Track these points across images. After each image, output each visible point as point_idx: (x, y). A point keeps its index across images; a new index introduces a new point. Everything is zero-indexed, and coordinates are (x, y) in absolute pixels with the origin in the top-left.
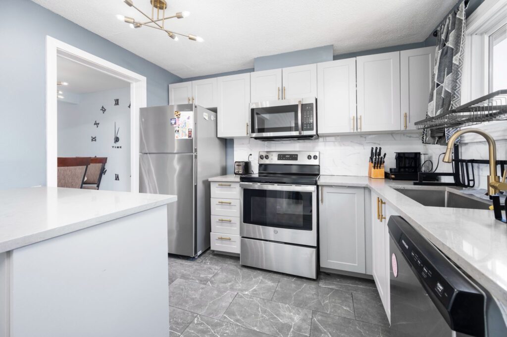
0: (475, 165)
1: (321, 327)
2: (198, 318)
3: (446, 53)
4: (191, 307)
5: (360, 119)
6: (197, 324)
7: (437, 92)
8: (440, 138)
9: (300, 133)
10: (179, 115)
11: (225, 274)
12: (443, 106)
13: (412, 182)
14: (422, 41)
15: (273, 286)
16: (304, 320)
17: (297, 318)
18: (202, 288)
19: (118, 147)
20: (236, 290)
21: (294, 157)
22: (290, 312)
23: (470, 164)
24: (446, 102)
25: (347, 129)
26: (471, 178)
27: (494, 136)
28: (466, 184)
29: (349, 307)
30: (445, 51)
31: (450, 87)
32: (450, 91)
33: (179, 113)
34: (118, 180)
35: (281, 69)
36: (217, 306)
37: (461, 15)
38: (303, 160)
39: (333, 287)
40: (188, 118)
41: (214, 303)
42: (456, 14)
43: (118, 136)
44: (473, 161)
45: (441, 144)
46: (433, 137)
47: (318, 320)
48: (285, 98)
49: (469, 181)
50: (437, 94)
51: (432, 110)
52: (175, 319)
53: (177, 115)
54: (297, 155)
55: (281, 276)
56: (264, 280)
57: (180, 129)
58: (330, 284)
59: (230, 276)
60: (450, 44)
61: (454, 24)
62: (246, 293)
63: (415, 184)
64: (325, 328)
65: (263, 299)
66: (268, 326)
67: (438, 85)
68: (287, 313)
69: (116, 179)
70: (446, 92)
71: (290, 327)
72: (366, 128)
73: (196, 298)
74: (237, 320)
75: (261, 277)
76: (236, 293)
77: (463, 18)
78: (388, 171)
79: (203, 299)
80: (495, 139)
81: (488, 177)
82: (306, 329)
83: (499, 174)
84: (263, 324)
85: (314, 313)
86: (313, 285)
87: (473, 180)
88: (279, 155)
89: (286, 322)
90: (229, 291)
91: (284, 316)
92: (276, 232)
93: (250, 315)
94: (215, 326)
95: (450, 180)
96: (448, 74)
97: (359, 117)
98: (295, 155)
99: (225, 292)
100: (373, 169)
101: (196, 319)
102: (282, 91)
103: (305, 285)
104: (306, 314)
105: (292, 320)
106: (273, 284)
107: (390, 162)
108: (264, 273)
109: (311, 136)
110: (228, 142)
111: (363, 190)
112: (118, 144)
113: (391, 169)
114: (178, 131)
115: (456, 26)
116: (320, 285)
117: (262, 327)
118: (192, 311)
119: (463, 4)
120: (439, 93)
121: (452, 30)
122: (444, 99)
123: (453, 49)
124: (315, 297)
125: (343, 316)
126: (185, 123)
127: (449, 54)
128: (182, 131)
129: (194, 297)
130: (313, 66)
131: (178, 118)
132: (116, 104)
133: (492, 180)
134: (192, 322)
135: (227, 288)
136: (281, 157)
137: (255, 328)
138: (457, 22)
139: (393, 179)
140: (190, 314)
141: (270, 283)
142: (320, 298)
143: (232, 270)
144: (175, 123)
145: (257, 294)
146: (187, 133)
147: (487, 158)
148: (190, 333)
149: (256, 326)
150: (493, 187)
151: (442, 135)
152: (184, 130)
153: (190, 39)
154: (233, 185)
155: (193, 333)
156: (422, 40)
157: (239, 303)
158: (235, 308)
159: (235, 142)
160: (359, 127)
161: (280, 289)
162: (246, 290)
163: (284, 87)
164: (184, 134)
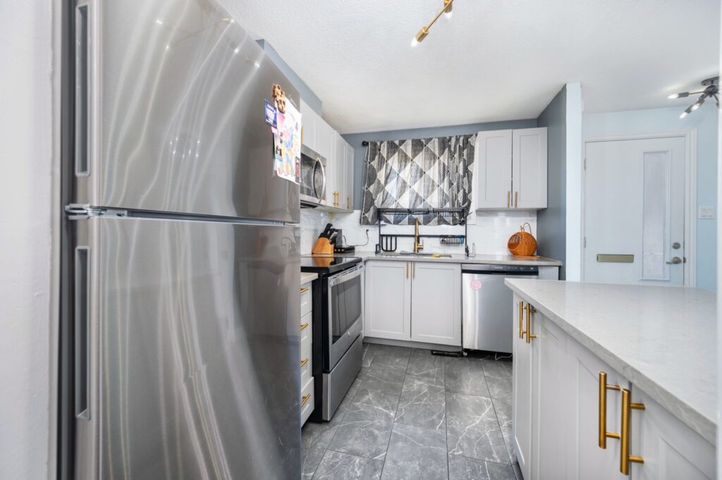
2: (454, 452)
4: (439, 465)
6: (462, 450)
10: (284, 102)
18: (395, 462)
20: (389, 424)
33: (283, 98)
36: (426, 438)
40: (296, 127)
41: (422, 441)
52: (469, 477)
53: (279, 101)
57: (284, 150)
62: (392, 414)
73: (419, 465)
74: (440, 417)
79: (419, 455)
81: (415, 243)
94: (456, 433)
99: (396, 434)
100: (329, 246)
101: (456, 453)
114: (281, 153)
118: (445, 461)
126: (292, 137)
128: (287, 155)
129: (418, 468)
134: (462, 455)
135: (387, 433)
140: (453, 462)
144: (275, 123)
146: (294, 167)
148: (478, 452)
152: (290, 156)
155: (476, 450)
158: (422, 422)
162: (387, 414)
164: (289, 166)
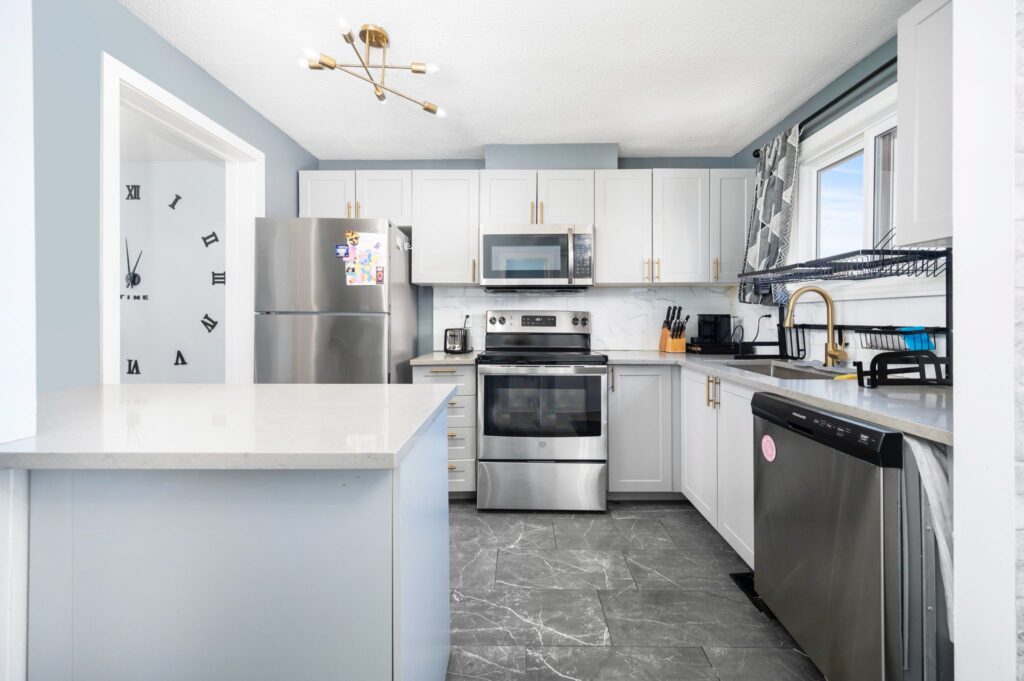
0: (806, 331)
1: (642, 566)
2: (458, 594)
3: (774, 183)
5: (658, 263)
6: (461, 601)
7: (762, 234)
8: (764, 295)
9: (570, 282)
10: (356, 238)
11: (458, 527)
12: (769, 254)
13: (733, 356)
14: (729, 156)
15: (547, 531)
16: (616, 563)
17: (606, 564)
19: (135, 298)
20: (492, 546)
21: (550, 321)
22: (593, 558)
23: (800, 331)
24: (773, 249)
25: (638, 276)
26: (801, 347)
27: (833, 296)
28: (795, 355)
29: (664, 537)
30: (772, 181)
31: (778, 229)
32: (778, 235)
33: (355, 236)
34: (138, 372)
35: (535, 171)
36: (477, 572)
37: (793, 140)
38: (564, 326)
39: (633, 517)
40: (377, 246)
41: (470, 570)
42: (786, 137)
43: (136, 272)
44: (804, 327)
45: (765, 304)
46: (756, 293)
47: (635, 560)
48: (542, 222)
49: (799, 350)
50: (761, 237)
51: (755, 260)
53: (351, 240)
54: (555, 318)
55: (551, 515)
56: (528, 525)
57: (358, 267)
58: (626, 515)
59: (471, 529)
60: (779, 174)
61: (784, 149)
62: (512, 546)
63: (736, 358)
64: (648, 566)
65: (544, 550)
66: (572, 580)
67: (763, 225)
68: (589, 560)
69: (130, 372)
70: (774, 236)
71: (602, 576)
72: (666, 276)
74: (523, 583)
75: (521, 522)
76: (495, 550)
77: (796, 145)
78: (689, 341)
80: (833, 299)
81: (826, 345)
82: (625, 572)
83: (837, 341)
84: (564, 580)
85: (625, 552)
86: (604, 520)
87: (804, 350)
88: (523, 317)
89: (594, 570)
90: (481, 550)
91: (586, 565)
92: (542, 445)
93: (537, 574)
94: (493, 597)
95: (775, 350)
96: (775, 214)
97: (655, 260)
98: (550, 317)
99: (477, 551)
100: (670, 340)
101: (455, 596)
102: (537, 209)
103: (593, 522)
104: (615, 556)
105: (602, 567)
106: (545, 528)
107: (692, 329)
108: (523, 516)
109: (584, 288)
110: (421, 291)
111: (669, 368)
112: (138, 290)
113: (692, 339)
114: (353, 270)
115: (787, 154)
116: (614, 517)
117: (565, 584)
119: (796, 127)
120: (764, 236)
121: (781, 157)
122: (770, 245)
123: (782, 182)
124: (615, 533)
125: (662, 548)
126: (370, 256)
127: (776, 187)
128: (363, 270)
130: (587, 174)
131: (354, 244)
132: (130, 195)
133: (830, 349)
135: (476, 546)
136: (528, 320)
137: (555, 587)
138: (788, 148)
139: (700, 353)
141: (540, 528)
142: (622, 533)
143: (467, 520)
144: (347, 254)
145: (529, 545)
146: (374, 275)
147: (826, 323)
148: (460, 615)
149: (554, 584)
150: (831, 356)
151: (767, 291)
152: (367, 269)
153: (427, 109)
154: (459, 371)
156: (729, 153)
157: (510, 562)
158: (507, 569)
159: (435, 291)
160: (656, 275)
161: (560, 533)
162: (510, 543)
163: (542, 204)
164: (366, 276)
